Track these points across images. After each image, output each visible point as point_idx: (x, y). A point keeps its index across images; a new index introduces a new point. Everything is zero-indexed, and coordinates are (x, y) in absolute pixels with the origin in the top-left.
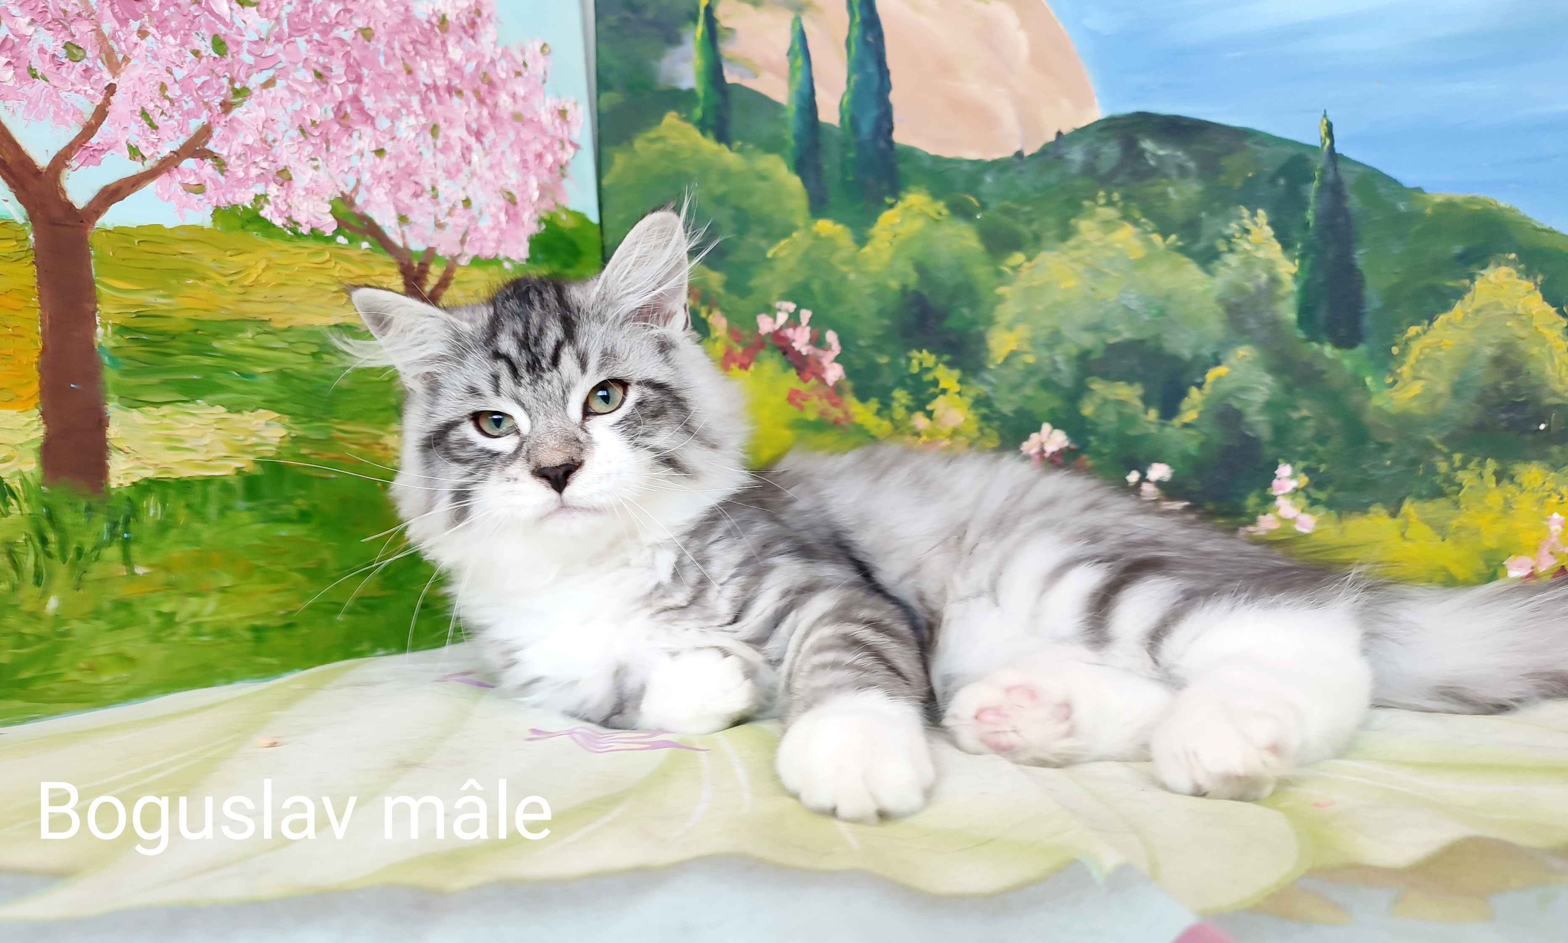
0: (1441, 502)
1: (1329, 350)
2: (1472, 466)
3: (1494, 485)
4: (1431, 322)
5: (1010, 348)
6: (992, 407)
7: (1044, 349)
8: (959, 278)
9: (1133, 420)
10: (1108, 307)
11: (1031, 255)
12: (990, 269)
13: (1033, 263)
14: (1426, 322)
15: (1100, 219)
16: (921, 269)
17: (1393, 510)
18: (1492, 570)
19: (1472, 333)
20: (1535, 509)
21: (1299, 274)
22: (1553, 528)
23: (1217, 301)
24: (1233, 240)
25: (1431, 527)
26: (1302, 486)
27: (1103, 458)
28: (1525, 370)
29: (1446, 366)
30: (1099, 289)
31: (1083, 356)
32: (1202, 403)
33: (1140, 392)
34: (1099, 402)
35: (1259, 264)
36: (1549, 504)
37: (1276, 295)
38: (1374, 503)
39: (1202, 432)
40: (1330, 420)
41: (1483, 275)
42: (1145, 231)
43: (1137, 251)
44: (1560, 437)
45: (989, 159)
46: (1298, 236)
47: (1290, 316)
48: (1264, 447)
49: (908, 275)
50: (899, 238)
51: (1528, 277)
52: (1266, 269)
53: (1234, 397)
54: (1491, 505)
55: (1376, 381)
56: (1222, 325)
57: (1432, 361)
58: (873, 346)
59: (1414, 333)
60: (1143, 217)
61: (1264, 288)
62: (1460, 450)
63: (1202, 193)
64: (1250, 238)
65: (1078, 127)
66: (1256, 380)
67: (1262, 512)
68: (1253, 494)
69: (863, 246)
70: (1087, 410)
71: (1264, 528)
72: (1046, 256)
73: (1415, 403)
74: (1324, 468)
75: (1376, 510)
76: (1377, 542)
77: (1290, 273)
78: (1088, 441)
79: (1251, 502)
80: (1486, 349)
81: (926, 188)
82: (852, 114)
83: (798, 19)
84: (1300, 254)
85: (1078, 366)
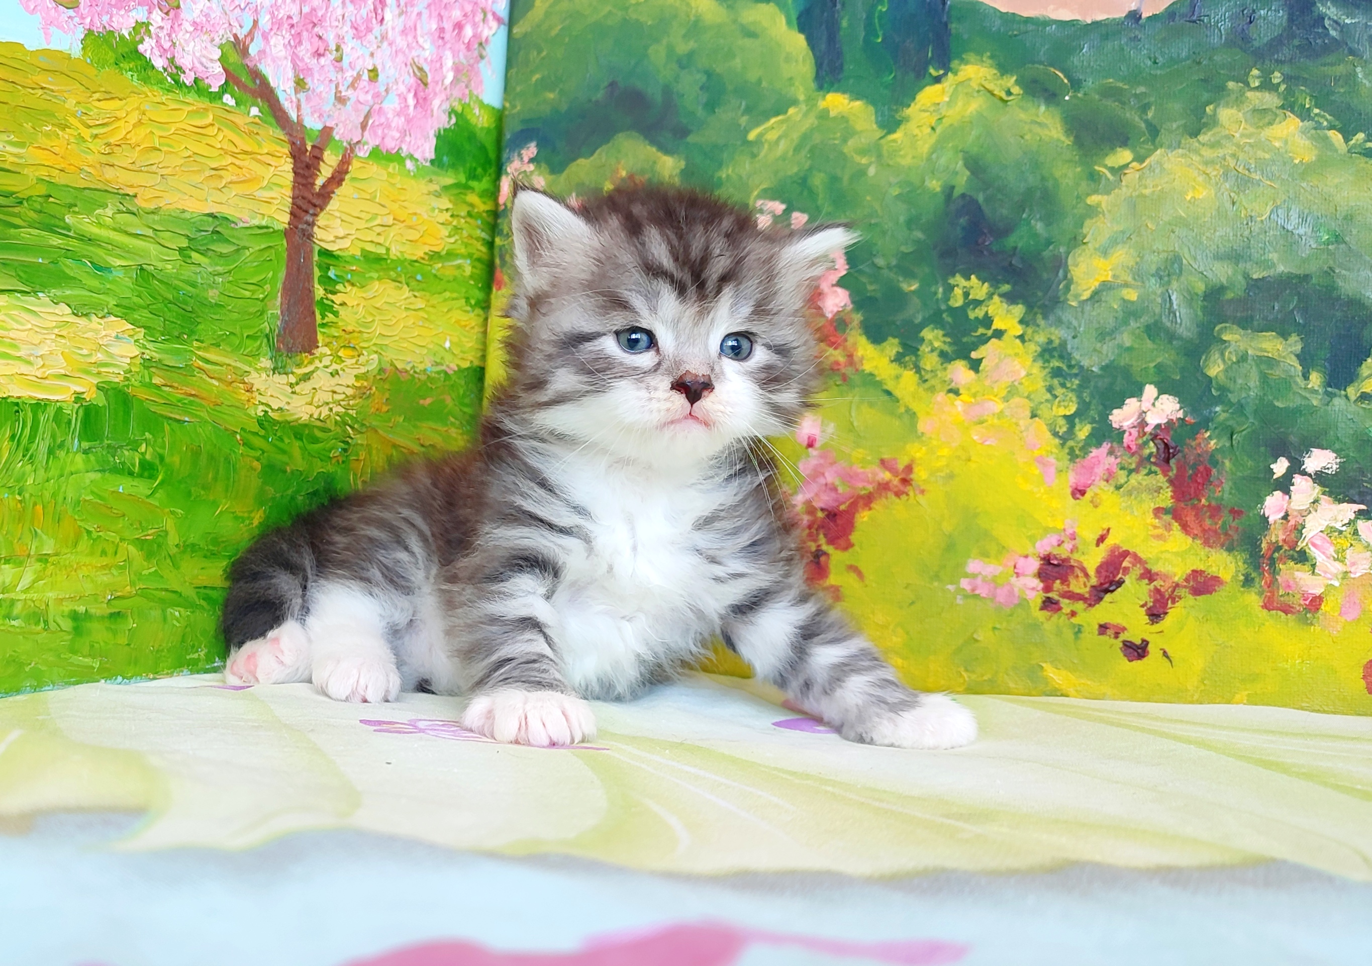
5: (1103, 279)
6: (1070, 359)
7: (1153, 284)
8: (1032, 180)
9: (1286, 384)
10: (1256, 228)
11: (1142, 152)
12: (1079, 169)
13: (1144, 165)
15: (1251, 107)
16: (976, 167)
27: (1235, 437)
30: (1244, 202)
31: (1213, 294)
33: (1298, 348)
34: (1235, 358)
42: (1318, 127)
43: (1304, 152)
45: (1089, 21)
49: (956, 173)
50: (946, 121)
58: (897, 267)
60: (1317, 105)
69: (891, 131)
70: (1215, 369)
72: (1165, 155)
78: (1214, 412)
81: (992, 57)
85: (1204, 308)
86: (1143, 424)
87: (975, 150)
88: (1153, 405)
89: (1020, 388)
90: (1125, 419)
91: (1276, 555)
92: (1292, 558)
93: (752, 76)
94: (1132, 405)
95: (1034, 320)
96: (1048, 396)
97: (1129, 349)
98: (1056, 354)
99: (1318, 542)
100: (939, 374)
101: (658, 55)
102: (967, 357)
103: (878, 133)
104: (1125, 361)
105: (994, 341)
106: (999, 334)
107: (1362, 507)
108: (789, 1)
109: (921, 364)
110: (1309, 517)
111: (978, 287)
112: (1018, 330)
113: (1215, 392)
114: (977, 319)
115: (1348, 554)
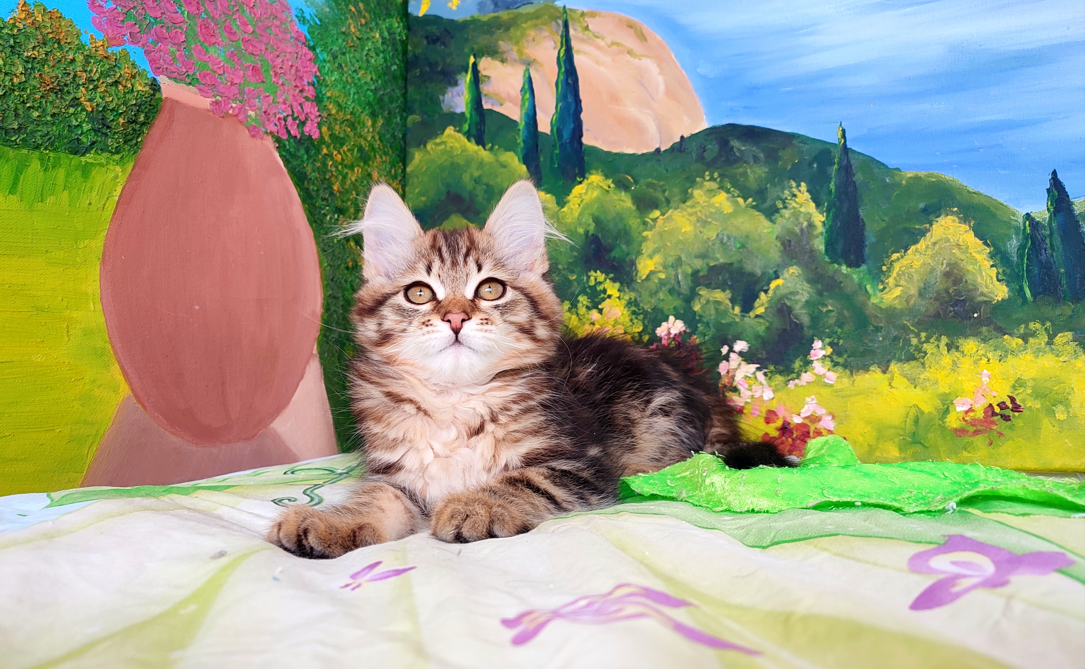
0: (913, 363)
1: (844, 269)
2: (932, 340)
3: (946, 353)
4: (906, 250)
5: (650, 269)
6: (639, 306)
7: (670, 269)
8: (620, 226)
9: (726, 312)
10: (710, 243)
11: (664, 211)
12: (639, 220)
13: (665, 216)
14: (903, 251)
15: (706, 189)
16: (597, 221)
17: (884, 368)
18: (946, 406)
19: (932, 257)
20: (972, 368)
21: (826, 222)
22: (984, 379)
23: (776, 239)
24: (786, 201)
25: (907, 379)
26: (829, 353)
27: (706, 337)
28: (964, 280)
29: (916, 277)
30: (705, 232)
31: (695, 274)
32: (767, 302)
33: (730, 296)
34: (704, 302)
35: (802, 215)
36: (981, 364)
37: (812, 234)
38: (873, 364)
39: (768, 321)
40: (846, 313)
41: (937, 221)
42: (733, 196)
43: (728, 208)
44: (987, 321)
45: (640, 153)
46: (825, 198)
47: (820, 248)
48: (805, 329)
49: (589, 225)
50: (584, 202)
51: (965, 222)
52: (806, 219)
53: (787, 298)
54: (945, 365)
55: (873, 287)
56: (779, 254)
57: (906, 275)
58: (567, 269)
59: (896, 258)
60: (732, 187)
61: (805, 230)
62: (926, 330)
63: (768, 172)
64: (796, 200)
65: (694, 133)
66: (800, 287)
67: (804, 370)
68: (799, 359)
69: (563, 207)
70: (697, 307)
71: (805, 381)
72: (673, 212)
73: (897, 301)
74: (841, 342)
75: (874, 369)
76: (875, 389)
77: (820, 221)
78: (698, 327)
79: (797, 364)
80: (940, 267)
81: (602, 171)
82: (558, 127)
83: (528, 70)
84: (827, 210)
85: (692, 280)
86: (669, 333)
87: (597, 214)
88: (673, 325)
89: (619, 320)
90: (662, 332)
91: (725, 389)
92: (731, 390)
93: (505, 185)
94: (664, 324)
95: (624, 289)
96: (631, 324)
97: (663, 300)
98: (633, 304)
99: (741, 383)
100: (586, 316)
101: (466, 178)
102: (597, 308)
103: (557, 208)
104: (661, 305)
105: (608, 300)
106: (609, 297)
107: (758, 366)
108: (519, 150)
109: (579, 312)
110: (737, 371)
111: (601, 276)
112: (617, 294)
113: (697, 318)
114: (600, 290)
115: (753, 387)
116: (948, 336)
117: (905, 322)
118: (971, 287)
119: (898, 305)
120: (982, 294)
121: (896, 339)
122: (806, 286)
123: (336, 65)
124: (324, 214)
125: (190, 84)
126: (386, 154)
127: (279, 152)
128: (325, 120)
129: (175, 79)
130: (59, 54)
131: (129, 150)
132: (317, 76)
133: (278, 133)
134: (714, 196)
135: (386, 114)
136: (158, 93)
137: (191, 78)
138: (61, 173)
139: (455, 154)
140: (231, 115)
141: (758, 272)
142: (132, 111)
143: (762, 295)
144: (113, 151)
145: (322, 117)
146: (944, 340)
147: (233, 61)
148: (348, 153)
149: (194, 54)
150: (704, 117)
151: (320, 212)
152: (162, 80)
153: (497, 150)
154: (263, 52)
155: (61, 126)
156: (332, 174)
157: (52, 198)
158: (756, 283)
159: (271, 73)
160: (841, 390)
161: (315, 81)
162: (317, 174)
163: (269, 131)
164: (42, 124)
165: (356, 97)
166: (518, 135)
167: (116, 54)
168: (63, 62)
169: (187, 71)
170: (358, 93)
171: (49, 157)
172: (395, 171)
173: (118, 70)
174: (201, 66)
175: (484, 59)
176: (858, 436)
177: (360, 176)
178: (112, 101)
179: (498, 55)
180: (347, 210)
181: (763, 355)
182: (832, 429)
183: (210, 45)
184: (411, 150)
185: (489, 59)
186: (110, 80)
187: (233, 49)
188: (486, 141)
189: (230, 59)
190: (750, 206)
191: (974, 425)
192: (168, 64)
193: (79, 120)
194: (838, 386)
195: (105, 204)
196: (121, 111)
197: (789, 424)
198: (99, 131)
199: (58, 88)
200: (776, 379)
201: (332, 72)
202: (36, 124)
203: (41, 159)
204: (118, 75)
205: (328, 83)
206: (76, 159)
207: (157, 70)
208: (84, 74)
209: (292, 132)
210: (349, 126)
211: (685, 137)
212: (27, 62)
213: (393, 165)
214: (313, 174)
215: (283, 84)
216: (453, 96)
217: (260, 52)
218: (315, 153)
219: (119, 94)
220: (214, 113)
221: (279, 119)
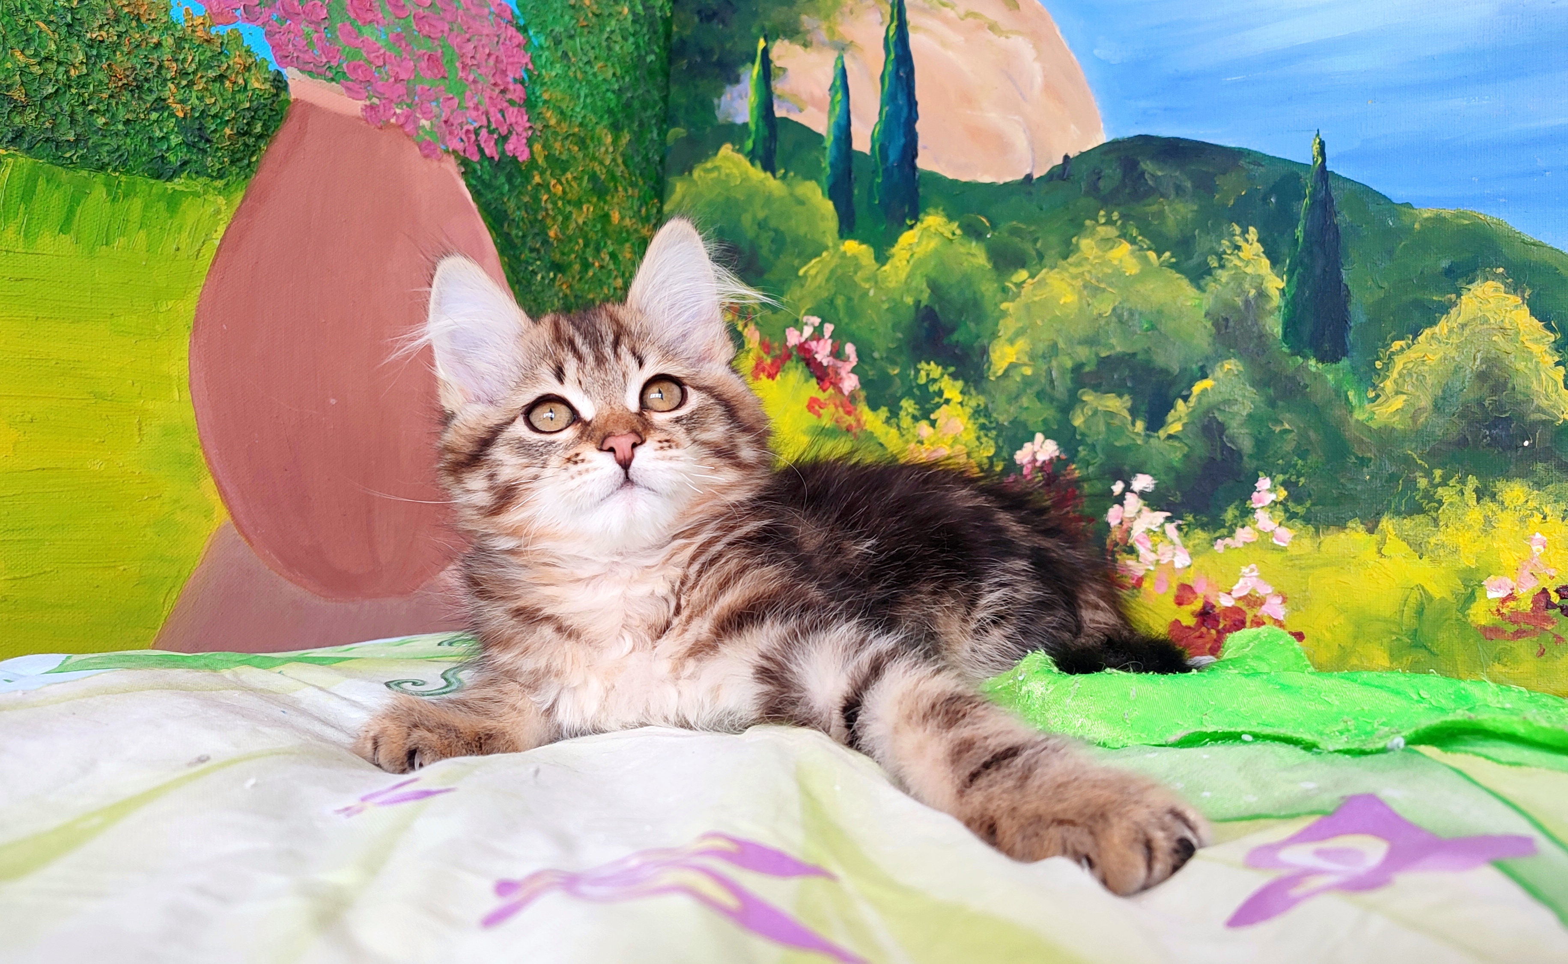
0: (1419, 518)
1: (1312, 364)
2: (1452, 482)
3: (1475, 503)
4: (1416, 335)
5: (1010, 361)
6: (990, 417)
7: (1040, 362)
8: (968, 294)
9: (1120, 431)
10: (1102, 322)
11: (1034, 271)
12: (996, 285)
13: (1036, 279)
14: (1411, 337)
15: (1100, 237)
16: (934, 286)
17: (1370, 525)
18: (1470, 590)
19: (1458, 347)
20: (1517, 528)
21: (1286, 290)
22: (1535, 548)
23: (1206, 316)
24: (1224, 256)
25: (1408, 543)
26: (1281, 498)
27: (1091, 469)
28: (1510, 385)
29: (1430, 380)
30: (1096, 304)
31: (1077, 368)
32: (1187, 415)
33: (1129, 404)
34: (1090, 413)
35: (1248, 278)
36: (1532, 524)
37: (1263, 309)
38: (1351, 518)
39: (1186, 444)
40: (1312, 434)
41: (1470, 290)
42: (1141, 249)
43: (1132, 267)
44: (1546, 455)
45: (1001, 182)
46: (1286, 251)
47: (1275, 331)
48: (1245, 458)
49: (922, 291)
50: (916, 256)
51: (1515, 291)
52: (1255, 284)
53: (1219, 409)
54: (1471, 522)
55: (1358, 395)
56: (1210, 340)
57: (1415, 376)
58: (887, 358)
59: (1398, 348)
60: (1140, 234)
61: (1253, 303)
62: (1442, 466)
63: (1196, 211)
64: (1240, 254)
65: (1084, 150)
66: (1240, 392)
67: (1240, 523)
68: (1233, 506)
69: (883, 264)
70: (1078, 421)
71: (1242, 540)
72: (1048, 272)
73: (1397, 418)
74: (1302, 480)
75: (1354, 525)
76: (1354, 558)
77: (1277, 288)
78: (1078, 451)
79: (1230, 514)
80: (1471, 364)
81: (944, 210)
82: (882, 145)
83: (841, 58)
84: (1288, 270)
85: (1072, 379)
86: (1035, 460)
87: (933, 275)
88: (1041, 447)
89: (960, 438)
90: (1024, 458)
91: (1115, 549)
92: (1125, 551)
93: (802, 231)
94: (1028, 446)
95: (969, 391)
96: (977, 443)
97: (1027, 408)
98: (982, 414)
99: (1141, 540)
100: (911, 430)
101: (747, 220)
102: (928, 418)
103: (876, 266)
104: (1023, 417)
105: (944, 406)
106: (947, 401)
107: (1168, 514)
108: (824, 178)
109: (901, 425)
110: (1135, 523)
111: (935, 370)
112: (959, 398)
113: (1078, 437)
114: (934, 392)
115: (1159, 547)
116: (1479, 476)
117: (1409, 452)
118: (1520, 397)
119: (1398, 423)
120: (1539, 409)
121: (1393, 478)
122: (1250, 390)
123: (560, 53)
124: (533, 271)
125: (333, 79)
126: (633, 185)
127: (466, 181)
128: (539, 134)
129: (310, 73)
130: (138, 36)
131: (237, 174)
132: (529, 70)
133: (464, 151)
134: (1112, 248)
135: (635, 126)
136: (283, 93)
137: (334, 71)
138: (137, 204)
139: (733, 185)
140: (392, 124)
141: (1175, 367)
142: (244, 118)
143: (1180, 403)
144: (215, 174)
145: (534, 130)
146: (1472, 482)
147: (400, 46)
148: (573, 183)
149: (340, 37)
150: (1102, 125)
151: (526, 268)
152: (291, 74)
153: (793, 178)
154: (445, 35)
155: (139, 139)
156: (547, 214)
157: (122, 239)
158: (1171, 384)
159: (457, 64)
160: (1299, 557)
161: (526, 77)
162: (523, 212)
163: (450, 150)
164: (111, 135)
165: (589, 100)
166: (824, 156)
167: (222, 36)
168: (143, 47)
169: (328, 62)
170: (592, 95)
171: (119, 182)
172: (647, 210)
173: (224, 59)
174: (350, 55)
175: (778, 43)
176: (1324, 631)
177: (590, 216)
178: (214, 103)
179: (799, 36)
180: (570, 265)
181: (1178, 498)
182: (1281, 618)
183: (365, 23)
184: (671, 179)
185: (786, 42)
186: (211, 74)
187: (399, 30)
188: (777, 165)
189: (394, 44)
190: (1166, 264)
191: (1514, 622)
192: (300, 50)
193: (165, 130)
194: (1294, 551)
195: (200, 250)
196: (227, 118)
197: (1213, 606)
198: (194, 147)
199: (134, 84)
200: (1196, 536)
201: (551, 64)
202: (102, 135)
203: (108, 185)
204: (225, 66)
205: (546, 80)
206: (159, 185)
207: (284, 59)
208: (174, 65)
209: (487, 151)
210: (576, 144)
211: (1071, 156)
212: (91, 47)
213: (643, 202)
214: (518, 213)
215: (475, 82)
216: (732, 99)
217: (440, 35)
218: (522, 182)
219: (225, 93)
220: (368, 122)
221: (468, 131)
